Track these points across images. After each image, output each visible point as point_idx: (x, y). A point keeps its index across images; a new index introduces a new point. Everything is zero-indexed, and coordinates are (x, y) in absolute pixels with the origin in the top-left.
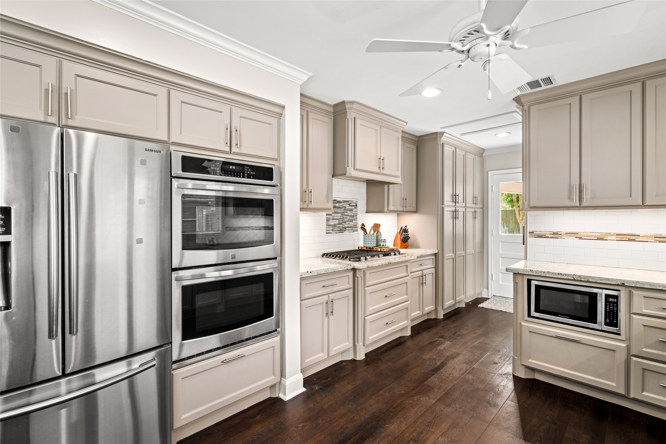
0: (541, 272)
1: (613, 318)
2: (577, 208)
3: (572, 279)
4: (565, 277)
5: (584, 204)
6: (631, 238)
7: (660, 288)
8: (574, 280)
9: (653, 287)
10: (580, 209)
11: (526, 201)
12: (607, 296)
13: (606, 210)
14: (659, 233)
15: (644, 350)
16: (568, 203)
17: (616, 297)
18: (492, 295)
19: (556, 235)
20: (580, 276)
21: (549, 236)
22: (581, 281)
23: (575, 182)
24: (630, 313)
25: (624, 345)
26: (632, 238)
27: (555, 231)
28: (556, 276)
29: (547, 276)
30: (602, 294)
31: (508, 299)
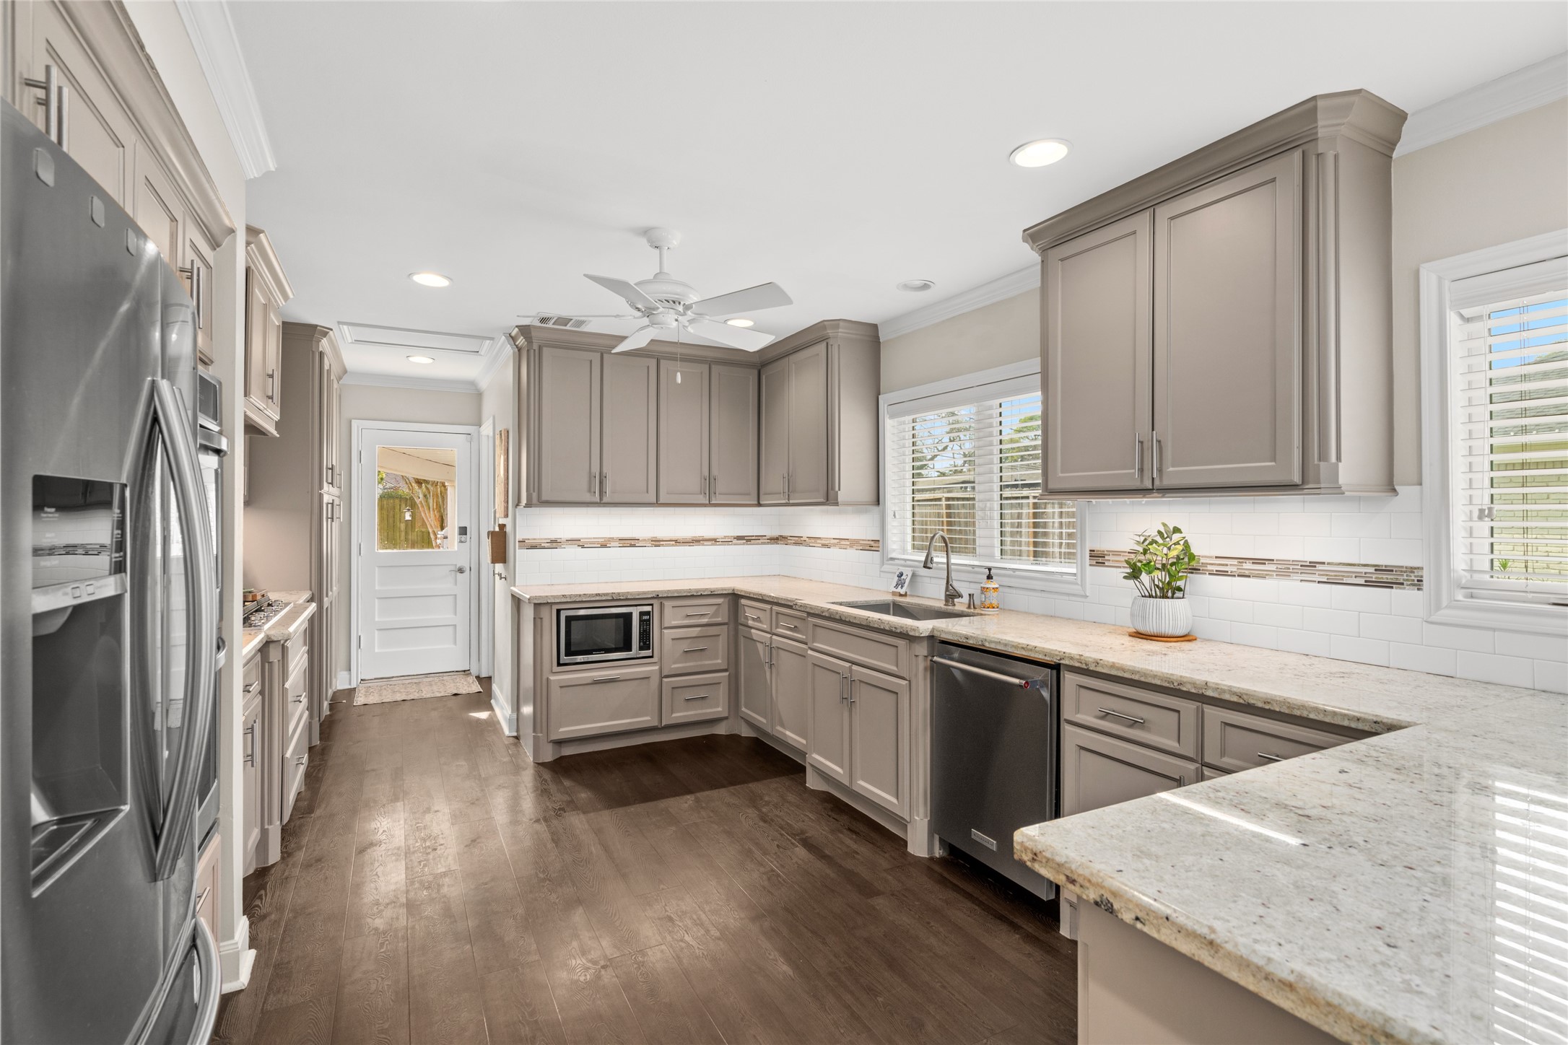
0: (576, 596)
1: (646, 639)
2: (597, 505)
3: (611, 598)
4: (604, 598)
5: (605, 500)
6: (631, 543)
7: (685, 594)
8: (613, 600)
9: (680, 595)
10: (600, 507)
11: (534, 491)
12: (642, 614)
13: (608, 508)
14: (655, 536)
15: (673, 666)
16: (588, 498)
17: (648, 613)
18: (360, 680)
19: (554, 544)
20: (619, 594)
21: (546, 545)
22: (620, 600)
23: (596, 470)
24: (662, 628)
25: (657, 668)
26: (633, 542)
27: (553, 537)
28: (594, 599)
29: (584, 600)
30: (635, 613)
31: (394, 679)
